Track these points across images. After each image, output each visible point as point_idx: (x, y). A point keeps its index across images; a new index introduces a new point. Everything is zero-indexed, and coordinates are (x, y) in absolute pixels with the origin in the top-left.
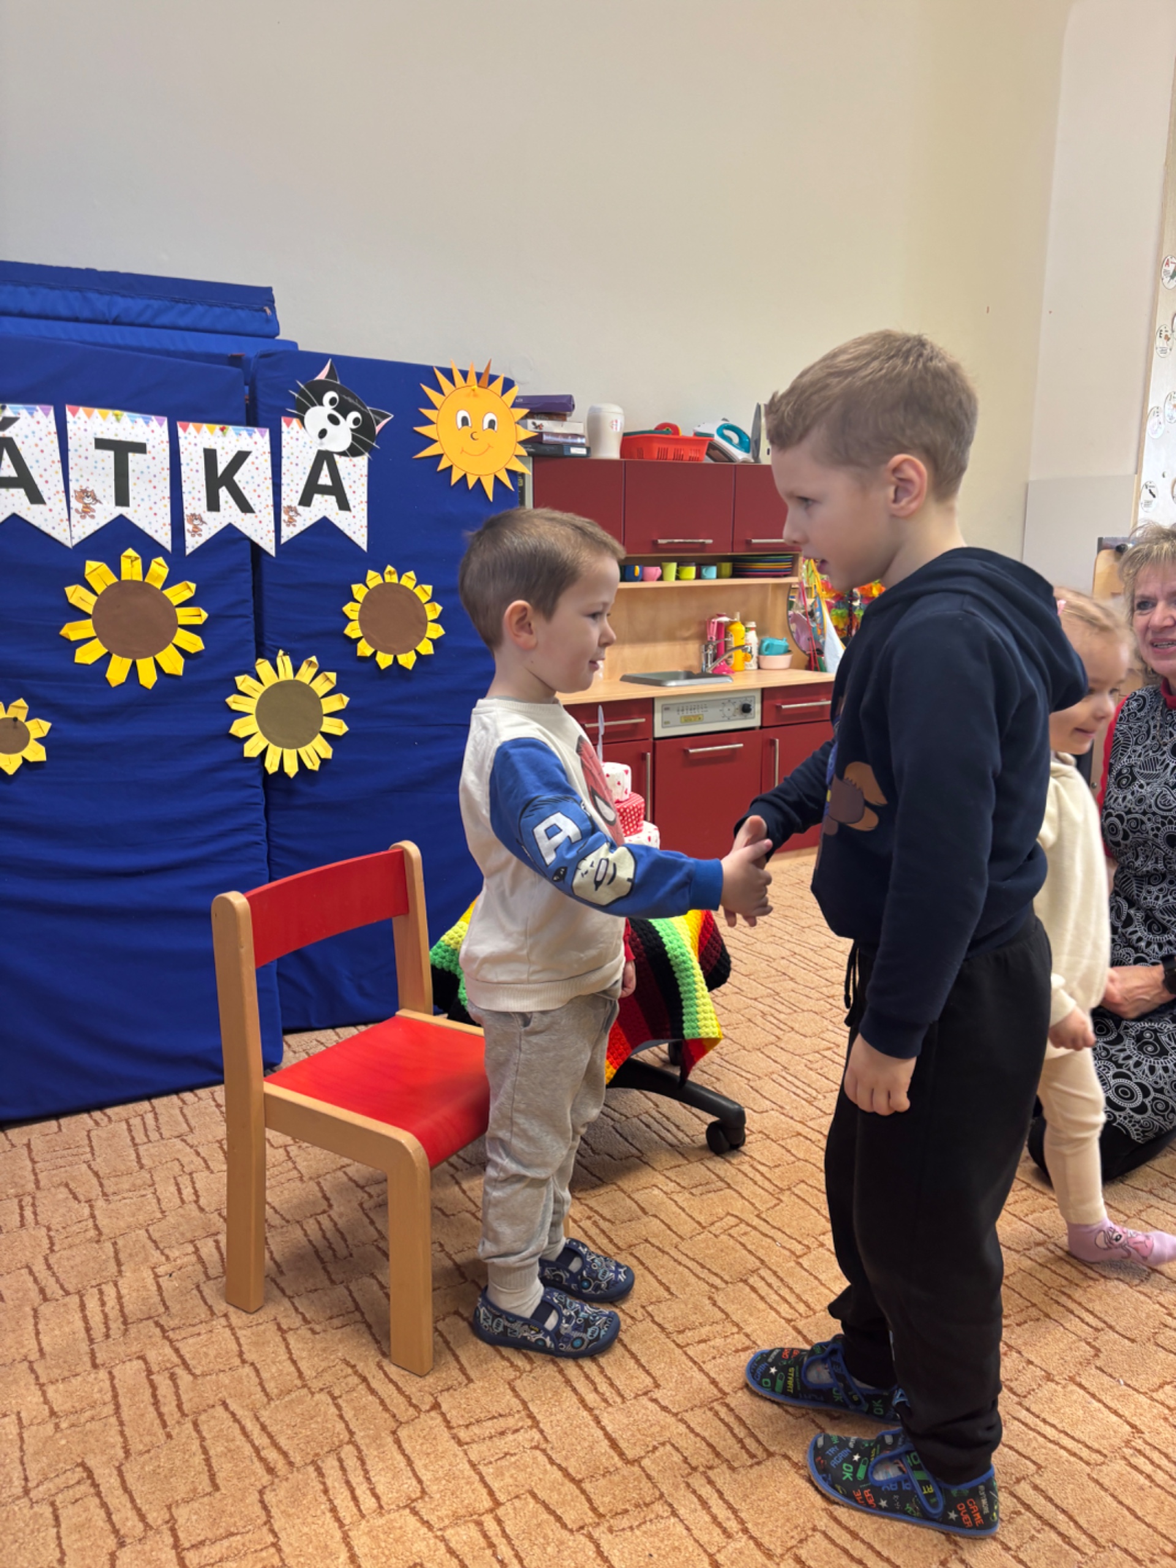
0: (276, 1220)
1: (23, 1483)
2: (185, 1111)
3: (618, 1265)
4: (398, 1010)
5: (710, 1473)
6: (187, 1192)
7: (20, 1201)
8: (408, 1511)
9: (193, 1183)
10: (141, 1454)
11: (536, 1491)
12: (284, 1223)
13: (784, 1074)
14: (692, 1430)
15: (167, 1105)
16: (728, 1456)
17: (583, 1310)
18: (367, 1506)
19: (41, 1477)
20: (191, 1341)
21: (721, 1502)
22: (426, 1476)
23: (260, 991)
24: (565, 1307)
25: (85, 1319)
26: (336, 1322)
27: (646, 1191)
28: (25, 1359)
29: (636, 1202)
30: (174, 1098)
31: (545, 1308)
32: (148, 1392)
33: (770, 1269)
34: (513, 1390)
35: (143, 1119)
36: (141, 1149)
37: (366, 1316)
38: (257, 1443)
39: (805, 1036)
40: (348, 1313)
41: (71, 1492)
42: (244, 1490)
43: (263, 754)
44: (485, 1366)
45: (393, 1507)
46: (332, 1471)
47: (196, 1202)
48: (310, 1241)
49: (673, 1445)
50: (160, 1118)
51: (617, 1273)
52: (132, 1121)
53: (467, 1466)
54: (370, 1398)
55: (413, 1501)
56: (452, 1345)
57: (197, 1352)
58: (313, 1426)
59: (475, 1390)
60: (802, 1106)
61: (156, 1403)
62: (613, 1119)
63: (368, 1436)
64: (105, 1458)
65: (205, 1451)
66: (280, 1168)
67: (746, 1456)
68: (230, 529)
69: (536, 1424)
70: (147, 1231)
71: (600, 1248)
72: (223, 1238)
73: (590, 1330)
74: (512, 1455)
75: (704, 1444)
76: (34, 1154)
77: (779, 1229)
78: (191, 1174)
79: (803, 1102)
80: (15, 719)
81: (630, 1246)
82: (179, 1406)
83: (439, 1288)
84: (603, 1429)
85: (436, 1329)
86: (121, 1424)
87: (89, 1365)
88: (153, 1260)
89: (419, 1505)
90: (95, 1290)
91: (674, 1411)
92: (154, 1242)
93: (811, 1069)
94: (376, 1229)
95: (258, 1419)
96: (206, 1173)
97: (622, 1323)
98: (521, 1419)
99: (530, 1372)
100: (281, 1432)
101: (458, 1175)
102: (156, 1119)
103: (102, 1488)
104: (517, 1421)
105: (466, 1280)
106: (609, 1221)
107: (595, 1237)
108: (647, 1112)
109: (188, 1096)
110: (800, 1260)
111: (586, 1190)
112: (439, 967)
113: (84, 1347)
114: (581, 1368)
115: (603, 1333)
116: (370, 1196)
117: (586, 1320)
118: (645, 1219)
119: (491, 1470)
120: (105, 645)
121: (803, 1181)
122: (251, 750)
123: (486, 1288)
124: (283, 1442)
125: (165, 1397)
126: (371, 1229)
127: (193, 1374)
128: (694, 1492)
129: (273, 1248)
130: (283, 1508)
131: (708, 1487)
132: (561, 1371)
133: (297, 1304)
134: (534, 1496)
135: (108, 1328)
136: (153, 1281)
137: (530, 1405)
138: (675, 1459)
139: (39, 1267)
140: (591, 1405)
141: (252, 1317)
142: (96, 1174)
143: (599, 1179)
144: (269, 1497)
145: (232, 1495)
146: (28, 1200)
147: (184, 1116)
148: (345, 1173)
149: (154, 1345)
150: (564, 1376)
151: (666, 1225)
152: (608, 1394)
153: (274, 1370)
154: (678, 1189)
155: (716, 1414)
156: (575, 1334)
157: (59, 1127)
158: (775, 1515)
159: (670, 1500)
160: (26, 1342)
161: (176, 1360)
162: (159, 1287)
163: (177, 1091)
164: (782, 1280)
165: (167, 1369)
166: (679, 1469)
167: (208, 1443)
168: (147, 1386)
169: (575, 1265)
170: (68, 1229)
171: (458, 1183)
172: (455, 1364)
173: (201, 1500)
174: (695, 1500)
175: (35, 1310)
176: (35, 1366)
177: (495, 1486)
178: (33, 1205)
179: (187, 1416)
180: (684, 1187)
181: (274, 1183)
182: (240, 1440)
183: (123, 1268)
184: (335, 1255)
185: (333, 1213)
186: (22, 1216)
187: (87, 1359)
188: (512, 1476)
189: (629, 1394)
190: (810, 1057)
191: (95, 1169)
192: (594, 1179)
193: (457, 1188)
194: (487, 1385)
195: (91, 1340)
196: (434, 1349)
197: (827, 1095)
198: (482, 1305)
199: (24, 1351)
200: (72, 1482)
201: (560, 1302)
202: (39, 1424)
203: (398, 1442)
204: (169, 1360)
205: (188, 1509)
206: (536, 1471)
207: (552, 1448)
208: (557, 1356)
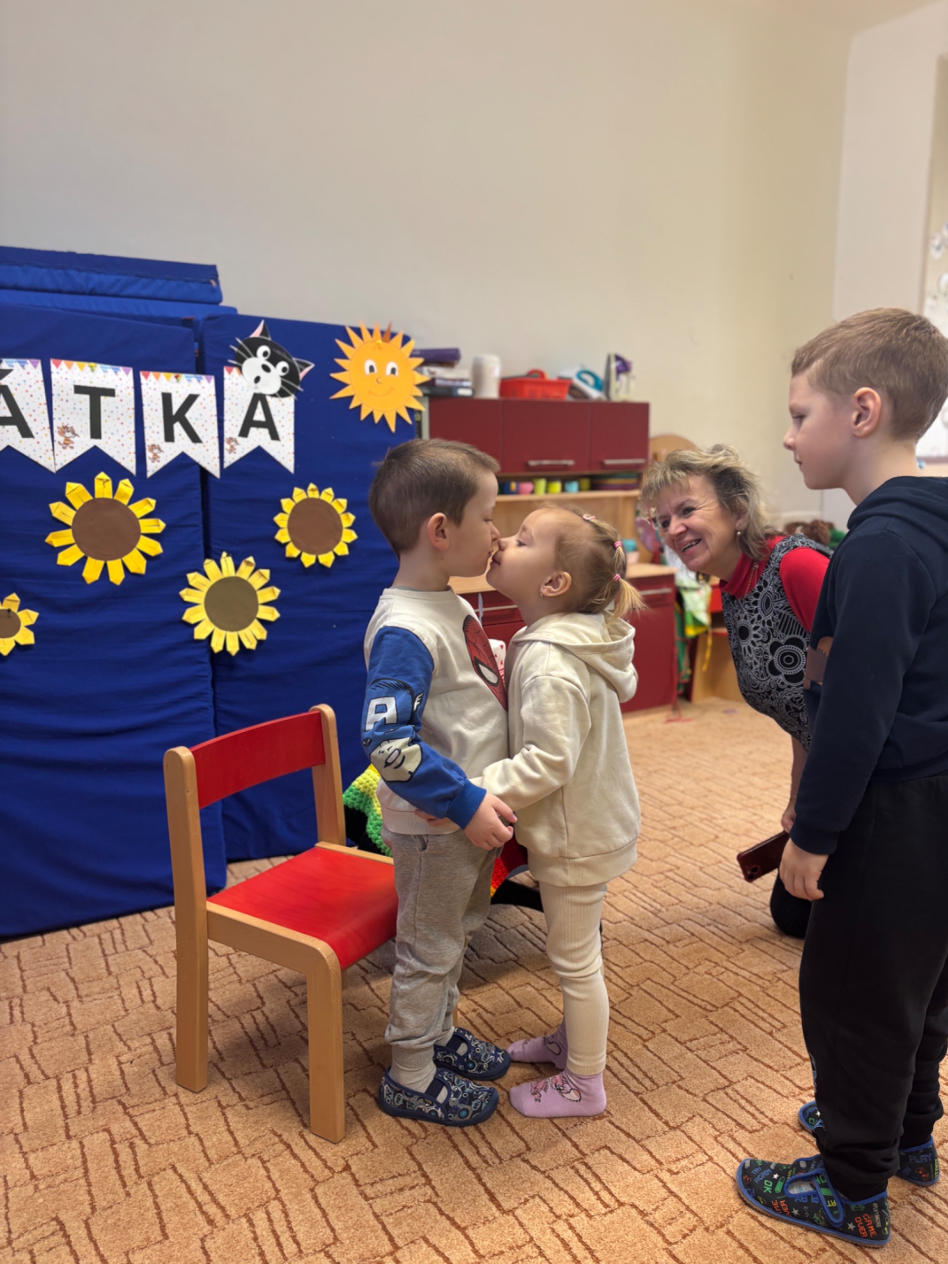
0: (219, 1016)
1: (7, 1235)
2: (147, 927)
3: (497, 1050)
4: (317, 841)
5: (571, 1220)
6: (147, 993)
7: (11, 1002)
8: (323, 1254)
9: (152, 986)
10: (105, 1209)
11: (428, 1237)
12: (225, 1018)
13: (634, 891)
14: (557, 1185)
15: (131, 922)
16: (586, 1206)
17: (468, 1086)
18: (289, 1250)
19: (21, 1230)
20: (147, 1116)
21: (580, 1244)
22: (337, 1226)
23: (204, 829)
24: (453, 1084)
25: (61, 1099)
26: (266, 1099)
27: (522, 988)
28: (11, 1132)
29: (513, 997)
30: (138, 917)
31: (436, 1085)
32: (112, 1158)
33: (622, 1051)
34: (411, 1154)
35: (112, 934)
36: (110, 959)
37: (291, 1094)
38: (200, 1199)
39: (652, 860)
40: (276, 1092)
41: (46, 1242)
42: (190, 1237)
43: (210, 637)
44: (387, 1134)
45: (311, 1251)
46: (261, 1222)
47: (154, 1002)
48: (246, 1033)
49: (541, 1198)
50: (126, 933)
51: (496, 1056)
52: (103, 936)
53: (372, 1217)
54: (293, 1161)
55: (328, 1246)
56: (360, 1117)
57: (152, 1125)
58: (245, 1185)
59: (379, 1154)
60: (649, 918)
61: (118, 1168)
62: (494, 930)
63: (291, 1193)
64: (75, 1213)
65: (157, 1206)
66: (223, 973)
67: (600, 1206)
68: (183, 457)
69: (429, 1182)
70: (113, 1026)
71: (483, 1035)
72: (174, 1031)
73: (474, 1103)
74: (409, 1207)
75: (567, 1197)
76: (22, 964)
77: (629, 1018)
78: (150, 979)
79: (650, 914)
80: (9, 611)
81: (508, 1034)
82: (137, 1170)
83: (351, 1070)
84: (484, 1185)
85: (348, 1104)
86: (89, 1184)
87: (64, 1136)
88: (118, 1050)
89: (332, 1250)
90: (70, 1075)
91: (542, 1169)
92: (119, 1035)
93: (656, 887)
94: (300, 1022)
95: (201, 1180)
96: (163, 978)
97: (500, 1098)
98: (416, 1177)
99: (425, 1138)
100: (220, 1190)
101: (368, 977)
102: (123, 934)
103: (72, 1239)
104: (413, 1180)
105: (373, 1063)
106: (490, 1013)
107: (478, 1026)
108: (522, 924)
109: (149, 915)
110: (647, 1044)
111: (473, 988)
112: (351, 807)
113: (60, 1122)
114: (466, 1134)
115: (484, 1105)
116: (296, 995)
117: (471, 1094)
118: (520, 1011)
119: (391, 1220)
120: (82, 550)
121: (649, 979)
122: (200, 634)
123: (390, 1068)
124: (221, 1198)
125: (125, 1162)
126: (296, 1022)
127: (148, 1144)
128: (558, 1236)
129: (216, 1039)
130: (220, 1253)
131: (570, 1231)
132: (450, 1138)
133: (234, 1085)
134: (427, 1241)
135: (80, 1106)
136: (117, 1067)
137: (424, 1166)
138: (543, 1209)
139: (25, 1057)
140: (474, 1166)
141: (197, 1096)
142: (73, 980)
143: (483, 979)
144: (209, 1244)
145: (179, 1243)
146: (16, 1001)
147: (146, 931)
148: (276, 976)
149: (116, 1119)
150: (452, 1141)
151: (537, 1015)
152: (488, 1156)
153: (214, 1140)
154: (547, 986)
155: (577, 1171)
156: (461, 1106)
157: (44, 941)
158: (625, 1254)
159: (538, 1243)
160: (13, 1119)
161: (135, 1132)
162: (122, 1072)
163: (140, 911)
164: (631, 1060)
165: (127, 1139)
166: (546, 1217)
167: (159, 1200)
168: (111, 1153)
169: (462, 1049)
170: (49, 1025)
171: (368, 983)
172: (363, 1133)
173: (153, 1247)
174: (559, 1242)
175: (21, 1092)
176: (20, 1137)
177: (395, 1232)
178: (21, 1006)
179: (143, 1177)
180: (551, 985)
181: (218, 985)
182: (186, 1196)
183: (93, 1057)
184: (266, 1044)
185: (266, 1010)
186: (11, 1015)
187: (62, 1131)
188: (408, 1225)
189: (505, 1156)
190: (656, 878)
191: (72, 975)
192: (479, 979)
193: (367, 988)
194: (389, 1150)
195: (66, 1116)
196: (346, 1121)
197: (670, 908)
198: (386, 1083)
199: (10, 1125)
200: (47, 1234)
201: (450, 1080)
202: (21, 1186)
203: (315, 1198)
204: (128, 1132)
205: (142, 1255)
206: (429, 1221)
207: (442, 1201)
208: (447, 1125)
